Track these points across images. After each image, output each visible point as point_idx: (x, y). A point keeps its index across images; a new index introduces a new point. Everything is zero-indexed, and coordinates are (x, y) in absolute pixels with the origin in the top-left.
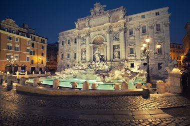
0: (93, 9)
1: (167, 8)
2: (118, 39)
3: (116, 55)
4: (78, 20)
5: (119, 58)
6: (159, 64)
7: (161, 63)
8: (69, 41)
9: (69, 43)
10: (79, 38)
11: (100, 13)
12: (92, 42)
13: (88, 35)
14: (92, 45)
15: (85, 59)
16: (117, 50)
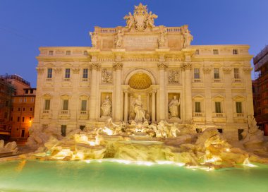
0: (132, 14)
2: (177, 83)
3: (174, 111)
4: (96, 29)
5: (179, 116)
6: (240, 131)
7: (242, 130)
8: (68, 71)
9: (68, 76)
10: (98, 67)
11: (145, 27)
12: (127, 81)
13: (122, 65)
14: (126, 87)
15: (110, 115)
16: (176, 102)
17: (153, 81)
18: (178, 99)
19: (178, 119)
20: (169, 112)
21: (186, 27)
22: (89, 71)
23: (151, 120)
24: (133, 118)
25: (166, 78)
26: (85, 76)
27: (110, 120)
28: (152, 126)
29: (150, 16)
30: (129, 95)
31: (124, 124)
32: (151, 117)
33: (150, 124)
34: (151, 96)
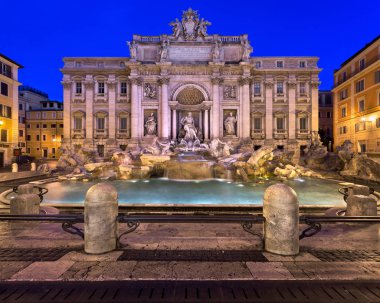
1: (317, 59)
2: (234, 98)
4: (135, 37)
5: (236, 134)
6: (303, 148)
7: (305, 147)
8: (102, 85)
9: (102, 91)
10: (139, 82)
11: (196, 36)
12: (175, 97)
13: (168, 80)
14: (175, 103)
15: (156, 132)
16: (232, 119)
17: (206, 97)
18: (235, 115)
19: (234, 137)
20: (224, 129)
21: (245, 37)
22: (128, 86)
23: (203, 138)
24: (183, 137)
25: (222, 93)
26: (124, 91)
27: (156, 139)
28: (204, 145)
29: (203, 23)
30: (178, 112)
31: (173, 142)
32: (203, 134)
33: (202, 142)
34: (203, 112)
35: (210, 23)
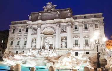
2: (66, 32)
4: (32, 13)
5: (66, 47)
8: (20, 29)
9: (20, 31)
10: (31, 28)
13: (40, 27)
15: (35, 46)
16: (64, 40)
19: (65, 48)
20: (61, 45)
35: (56, 6)
